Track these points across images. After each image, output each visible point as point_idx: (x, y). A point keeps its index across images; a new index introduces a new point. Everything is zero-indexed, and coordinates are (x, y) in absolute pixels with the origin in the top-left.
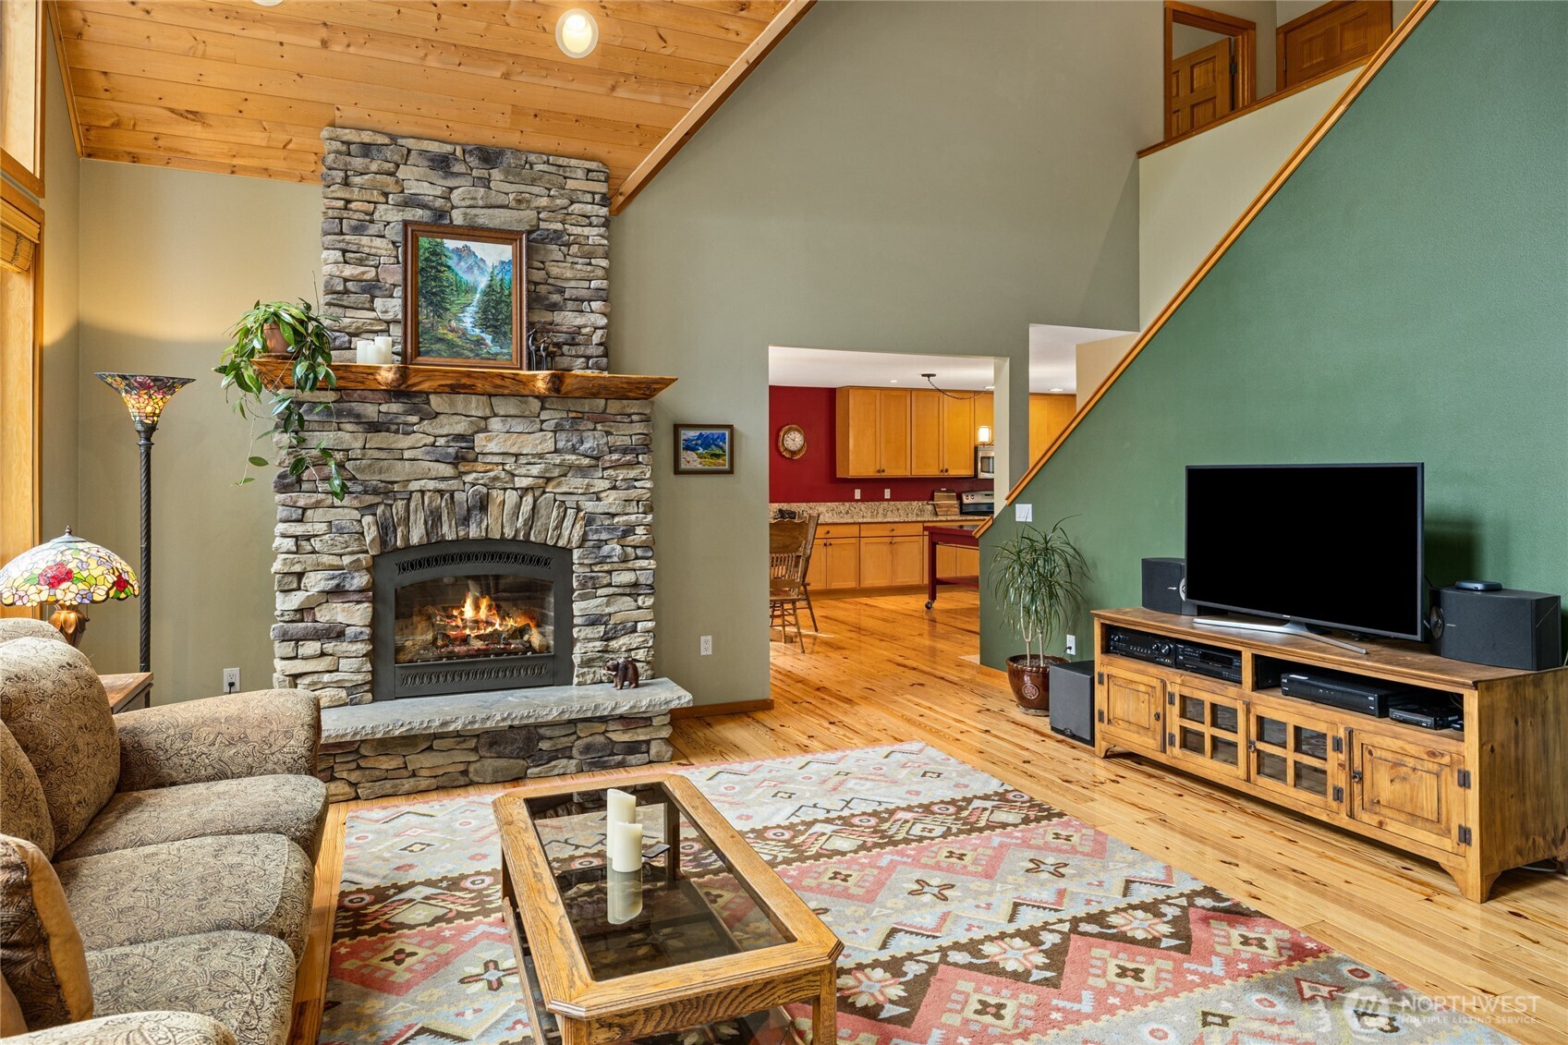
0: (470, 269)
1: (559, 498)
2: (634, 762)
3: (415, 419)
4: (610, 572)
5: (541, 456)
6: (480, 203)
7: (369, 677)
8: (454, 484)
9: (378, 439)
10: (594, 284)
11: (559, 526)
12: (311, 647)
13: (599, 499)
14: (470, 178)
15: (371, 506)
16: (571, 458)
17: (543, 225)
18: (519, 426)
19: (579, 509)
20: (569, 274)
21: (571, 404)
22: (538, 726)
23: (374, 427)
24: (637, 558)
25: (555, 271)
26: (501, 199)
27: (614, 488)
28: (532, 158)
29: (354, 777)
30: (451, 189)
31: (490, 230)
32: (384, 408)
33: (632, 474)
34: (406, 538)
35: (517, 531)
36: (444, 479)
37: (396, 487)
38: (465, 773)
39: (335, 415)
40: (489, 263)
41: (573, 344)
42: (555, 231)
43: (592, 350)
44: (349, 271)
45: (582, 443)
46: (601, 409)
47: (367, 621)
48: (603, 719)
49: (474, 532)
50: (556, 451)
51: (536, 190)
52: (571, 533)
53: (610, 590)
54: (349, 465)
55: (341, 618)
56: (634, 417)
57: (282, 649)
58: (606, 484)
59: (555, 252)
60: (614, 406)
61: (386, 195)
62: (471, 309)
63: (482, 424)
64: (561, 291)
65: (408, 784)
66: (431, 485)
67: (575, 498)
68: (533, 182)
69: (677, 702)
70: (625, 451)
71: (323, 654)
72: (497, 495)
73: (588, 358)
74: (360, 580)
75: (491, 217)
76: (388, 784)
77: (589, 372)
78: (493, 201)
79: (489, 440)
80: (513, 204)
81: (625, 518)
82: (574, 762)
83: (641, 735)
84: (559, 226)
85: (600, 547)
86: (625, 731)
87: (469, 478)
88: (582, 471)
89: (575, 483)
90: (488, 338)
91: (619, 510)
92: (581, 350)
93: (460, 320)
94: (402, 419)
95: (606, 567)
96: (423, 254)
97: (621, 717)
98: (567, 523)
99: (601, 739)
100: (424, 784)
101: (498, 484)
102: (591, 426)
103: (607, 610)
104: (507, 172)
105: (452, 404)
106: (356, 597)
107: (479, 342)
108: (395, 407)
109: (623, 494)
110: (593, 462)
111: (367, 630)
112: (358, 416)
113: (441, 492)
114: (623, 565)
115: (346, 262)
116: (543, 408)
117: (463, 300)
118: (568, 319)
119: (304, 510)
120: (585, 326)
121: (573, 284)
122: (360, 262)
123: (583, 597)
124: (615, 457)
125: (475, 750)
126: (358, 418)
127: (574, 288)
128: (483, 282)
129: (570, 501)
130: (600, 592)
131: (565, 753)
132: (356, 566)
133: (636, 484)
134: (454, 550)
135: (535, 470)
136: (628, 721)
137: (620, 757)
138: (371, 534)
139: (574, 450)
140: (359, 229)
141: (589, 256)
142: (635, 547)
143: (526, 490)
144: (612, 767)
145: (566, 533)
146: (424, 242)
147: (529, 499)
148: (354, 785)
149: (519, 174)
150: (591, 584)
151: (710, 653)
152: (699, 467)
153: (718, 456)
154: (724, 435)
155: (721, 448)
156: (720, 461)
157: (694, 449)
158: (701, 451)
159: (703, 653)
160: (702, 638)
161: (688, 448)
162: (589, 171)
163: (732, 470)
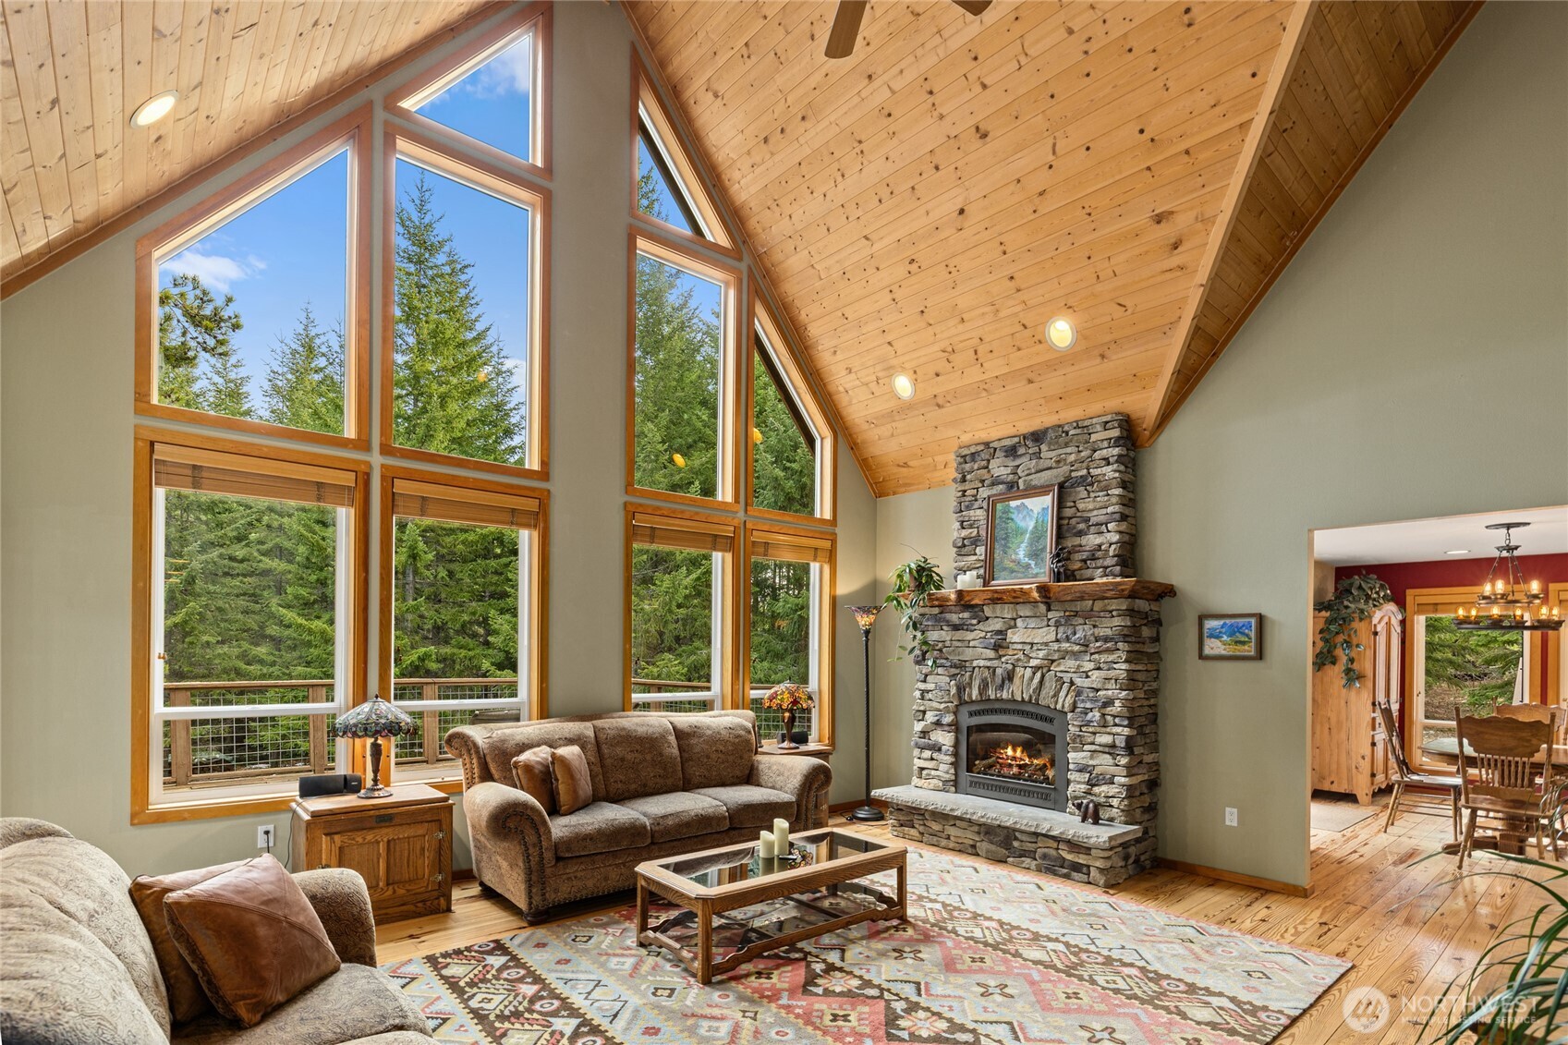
0: (1024, 518)
1: (1058, 674)
2: (1076, 878)
3: (974, 622)
4: (1094, 733)
5: (1046, 644)
6: (1033, 471)
7: (953, 778)
8: (995, 663)
9: (959, 635)
10: (1110, 510)
11: (1056, 695)
12: (927, 754)
13: (1087, 677)
14: (1028, 456)
15: (954, 675)
16: (1065, 645)
17: (1073, 474)
18: (1032, 623)
19: (1072, 683)
20: (1091, 507)
21: (1067, 606)
22: (1015, 830)
23: (956, 628)
24: (1116, 725)
25: (1081, 506)
26: (1048, 463)
27: (1099, 669)
28: (1066, 428)
29: (921, 829)
30: (1018, 466)
31: (1042, 487)
32: (961, 616)
33: (1111, 658)
34: (970, 695)
35: (1031, 697)
36: (990, 659)
37: (967, 664)
38: (974, 846)
39: (939, 621)
40: (1036, 512)
41: (1094, 559)
42: (1081, 477)
43: (1109, 562)
44: (965, 533)
45: (1075, 634)
46: (1088, 608)
47: (952, 744)
48: (1053, 838)
49: (1005, 695)
50: (1057, 641)
51: (1069, 450)
52: (1065, 701)
53: (1093, 747)
54: (944, 650)
55: (941, 740)
56: (1114, 613)
57: (916, 752)
58: (1091, 665)
59: (1082, 492)
60: (1098, 605)
61: (983, 481)
62: (1023, 545)
63: (1012, 623)
64: (1087, 520)
65: (944, 843)
66: (982, 663)
67: (1069, 675)
68: (1066, 445)
69: (1098, 839)
70: (1106, 639)
71: (932, 759)
72: (1019, 671)
73: (1106, 568)
74: (948, 719)
75: (1040, 479)
76: (935, 838)
77: (1104, 580)
78: (1041, 467)
79: (1014, 634)
80: (1054, 465)
81: (1104, 692)
82: (1035, 862)
83: (1082, 859)
84: (1084, 472)
85: (1087, 714)
86: (1069, 852)
87: (1003, 659)
88: (1075, 655)
89: (1070, 664)
90: (1033, 563)
91: (1099, 686)
92: (1099, 563)
93: (1017, 554)
94: (969, 622)
95: (1091, 730)
96: (998, 514)
97: (1068, 842)
98: (1062, 694)
99: (1053, 852)
100: (951, 845)
101: (1020, 664)
102: (1081, 621)
103: (1091, 762)
104: (1050, 444)
105: (994, 611)
106: (947, 728)
107: (1028, 566)
108: (966, 615)
109: (1103, 674)
110: (1083, 649)
111: (951, 749)
112: (948, 621)
113: (988, 668)
114: (1104, 730)
115: (963, 528)
116: (1049, 609)
117: (1019, 540)
118: (1092, 540)
119: (926, 676)
120: (1102, 544)
121: (1095, 513)
122: (971, 527)
123: (1075, 750)
124: (1098, 644)
125: (979, 833)
126: (949, 623)
127: (1097, 517)
128: (1031, 525)
129: (1066, 677)
130: (1086, 747)
131: (1031, 854)
132: (947, 710)
133: (1115, 666)
134: (997, 706)
135: (1041, 654)
136: (1074, 846)
137: (1065, 871)
138: (953, 691)
139: (1068, 639)
140: (968, 508)
141: (1106, 488)
142: (1115, 717)
143: (1036, 669)
144: (1060, 876)
145: (1061, 701)
146: (999, 506)
147: (1038, 675)
148: (921, 833)
149: (1057, 443)
150: (1080, 742)
151: (1235, 824)
152: (1224, 652)
153: (1243, 643)
154: (1249, 623)
155: (1247, 635)
156: (1246, 647)
157: (1217, 637)
158: (1225, 638)
159: (1228, 823)
160: (1228, 809)
161: (1211, 636)
162: (1107, 422)
163: (1260, 655)
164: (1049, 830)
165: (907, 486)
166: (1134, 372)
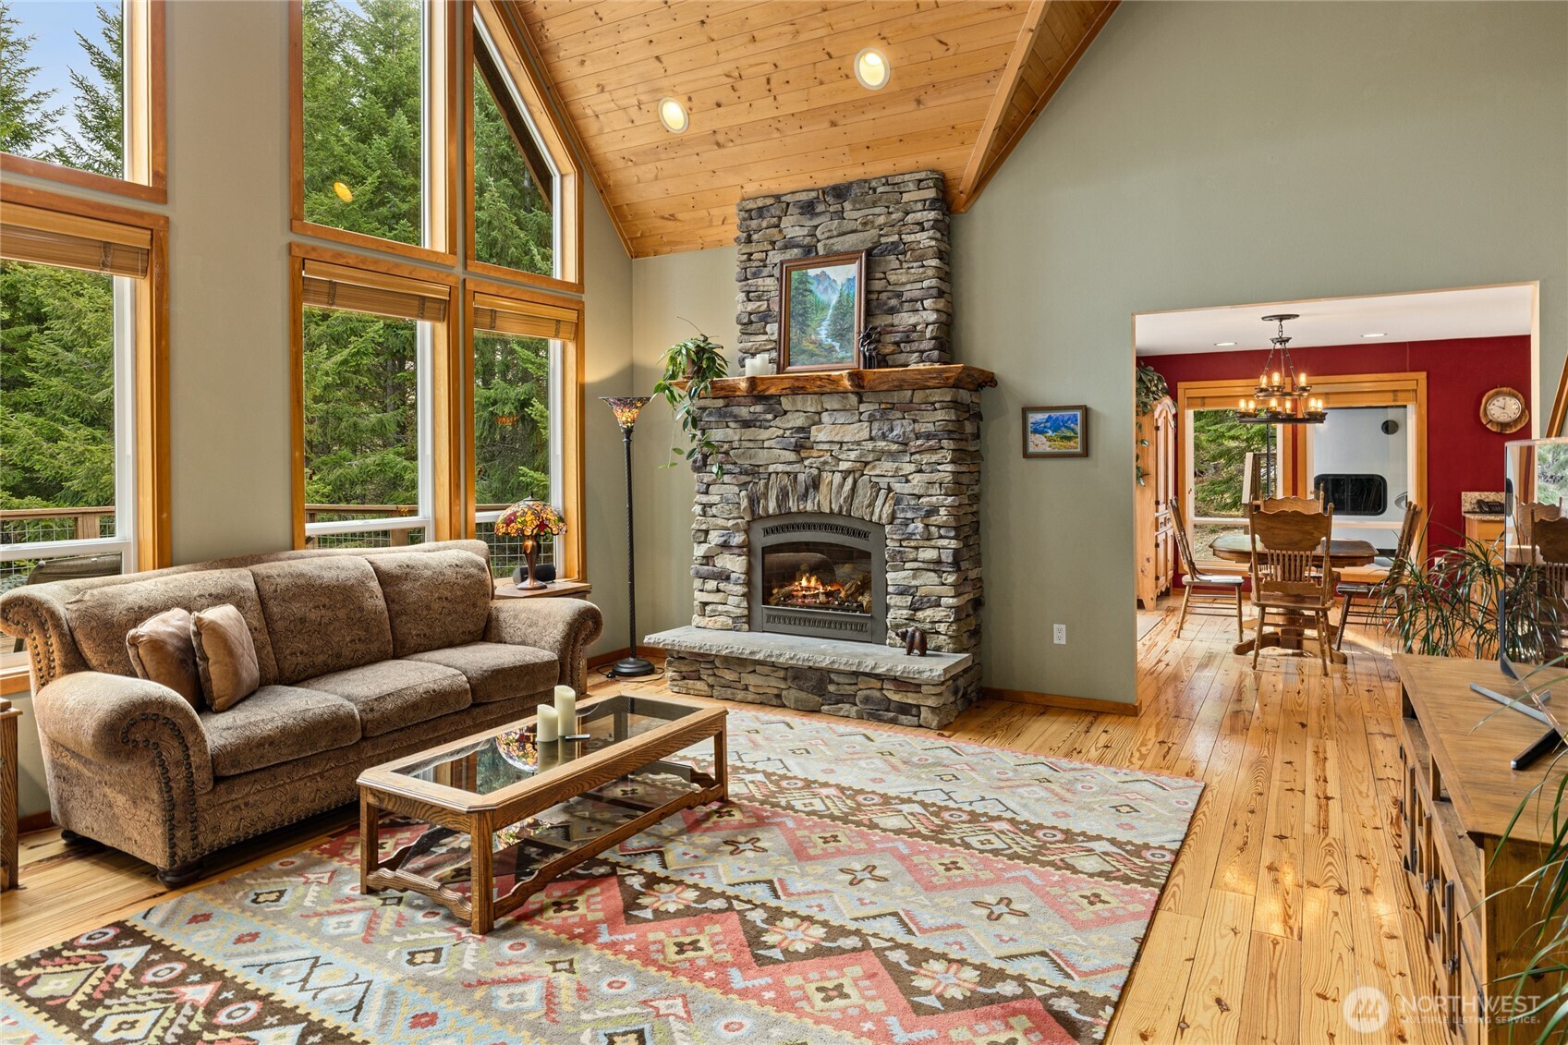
0: (826, 289)
1: (874, 479)
2: (905, 722)
3: (770, 417)
4: (917, 548)
5: (858, 443)
6: (835, 233)
7: (746, 612)
8: (797, 468)
9: (750, 433)
10: (926, 284)
11: (871, 505)
12: (712, 584)
13: (907, 481)
14: (828, 215)
15: (745, 483)
16: (881, 444)
17: (883, 240)
18: (841, 418)
19: (890, 489)
20: (904, 279)
21: (882, 397)
22: (829, 671)
23: (746, 424)
24: (941, 537)
25: (892, 278)
26: (852, 225)
27: (920, 471)
28: (874, 184)
29: (711, 681)
30: (816, 227)
31: (846, 253)
32: (752, 409)
33: (934, 458)
34: (766, 508)
35: (841, 507)
36: (790, 463)
37: (761, 470)
38: (778, 696)
39: (724, 416)
40: (839, 283)
41: (909, 341)
42: (893, 243)
43: (926, 345)
44: (751, 306)
45: (892, 430)
46: (907, 400)
47: (743, 570)
48: (878, 677)
49: (809, 507)
50: (871, 439)
51: (877, 210)
52: (882, 511)
53: (915, 565)
54: (731, 453)
55: (729, 566)
56: (937, 405)
57: (697, 583)
58: (912, 467)
59: (893, 261)
60: (919, 396)
61: (773, 243)
62: (825, 323)
63: (817, 418)
64: (899, 295)
65: (741, 695)
66: (780, 468)
67: (887, 480)
68: (874, 205)
69: (929, 673)
70: (928, 436)
71: (718, 591)
72: (826, 476)
73: (922, 352)
74: (738, 539)
75: (843, 243)
76: (729, 691)
77: (921, 366)
78: (844, 229)
79: (819, 431)
80: (860, 227)
81: (928, 499)
82: (855, 708)
83: (911, 699)
84: (895, 238)
85: (907, 525)
86: (896, 692)
87: (806, 463)
88: (893, 456)
89: (887, 466)
90: (837, 345)
91: (922, 492)
92: (915, 346)
93: (818, 334)
94: (763, 417)
95: (913, 544)
96: (794, 284)
97: (895, 679)
98: (879, 502)
99: (877, 694)
100: (750, 697)
101: (827, 468)
102: (899, 415)
103: (914, 583)
104: (854, 202)
105: (794, 403)
106: (737, 551)
107: (831, 349)
108: (759, 408)
109: (925, 477)
110: (901, 448)
111: (743, 577)
112: (735, 416)
113: (788, 473)
114: (927, 543)
115: (750, 300)
116: (861, 401)
117: (820, 316)
118: (905, 319)
119: (708, 485)
120: (918, 324)
121: (908, 287)
122: (759, 299)
123: (895, 569)
124: (919, 442)
125: (785, 679)
126: (736, 419)
127: (911, 291)
128: (834, 299)
129: (883, 482)
130: (908, 565)
131: (849, 699)
132: (736, 528)
133: (939, 467)
134: (799, 520)
135: (853, 455)
136: (902, 683)
137: (892, 714)
138: (744, 503)
139: (884, 437)
140: (755, 275)
141: (921, 259)
142: (939, 527)
143: (847, 473)
144: (886, 722)
145: (877, 511)
146: (795, 275)
147: (850, 481)
148: (712, 686)
149: (863, 201)
150: (900, 559)
151: (1063, 642)
152: (1049, 450)
153: (1069, 439)
154: (1075, 416)
155: (1073, 430)
156: (1072, 443)
157: (1042, 432)
158: (1050, 433)
159: (1056, 642)
160: (1056, 626)
161: (1035, 431)
162: (920, 181)
163: (1086, 453)
164: (873, 668)
165: (673, 245)
166: (952, 124)
